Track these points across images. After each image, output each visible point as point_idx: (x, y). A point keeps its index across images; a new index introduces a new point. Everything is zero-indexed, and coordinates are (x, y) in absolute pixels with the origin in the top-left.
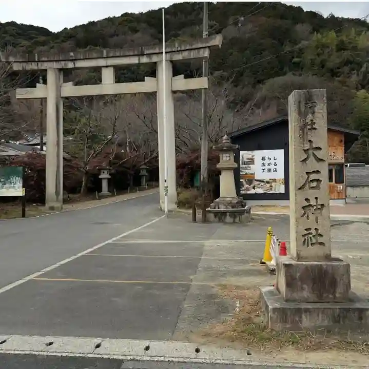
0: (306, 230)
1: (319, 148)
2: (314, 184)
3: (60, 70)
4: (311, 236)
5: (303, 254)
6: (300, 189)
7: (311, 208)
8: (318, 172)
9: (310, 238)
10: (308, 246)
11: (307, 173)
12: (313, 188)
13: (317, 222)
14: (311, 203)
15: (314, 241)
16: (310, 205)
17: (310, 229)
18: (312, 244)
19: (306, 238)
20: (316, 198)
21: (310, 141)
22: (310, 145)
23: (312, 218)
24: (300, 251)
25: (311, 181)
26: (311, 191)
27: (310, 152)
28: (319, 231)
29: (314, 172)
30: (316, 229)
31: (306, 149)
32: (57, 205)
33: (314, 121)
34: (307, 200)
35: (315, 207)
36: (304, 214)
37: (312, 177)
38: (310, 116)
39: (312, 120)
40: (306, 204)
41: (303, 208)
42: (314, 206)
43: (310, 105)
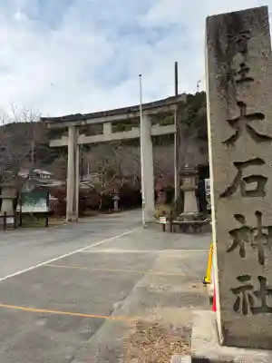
0: (239, 278)
1: (260, 116)
2: (253, 186)
3: (77, 126)
4: (251, 292)
5: (235, 330)
6: (223, 195)
7: (248, 234)
8: (259, 161)
9: (250, 297)
10: (245, 312)
11: (238, 165)
12: (249, 193)
13: (262, 264)
14: (248, 224)
15: (258, 303)
16: (246, 228)
17: (248, 278)
18: (254, 310)
19: (241, 295)
20: (258, 214)
21: (241, 104)
22: (241, 111)
23: (251, 254)
24: (229, 323)
25: (246, 179)
26: (247, 199)
27: (242, 123)
28: (267, 283)
29: (250, 162)
30: (261, 278)
31: (233, 118)
32: (74, 218)
33: (248, 65)
34: (238, 217)
35: (256, 233)
36: (235, 245)
37: (249, 171)
38: (238, 58)
39: (242, 65)
40: (238, 225)
41: (233, 233)
42: (255, 229)
43: (238, 37)
